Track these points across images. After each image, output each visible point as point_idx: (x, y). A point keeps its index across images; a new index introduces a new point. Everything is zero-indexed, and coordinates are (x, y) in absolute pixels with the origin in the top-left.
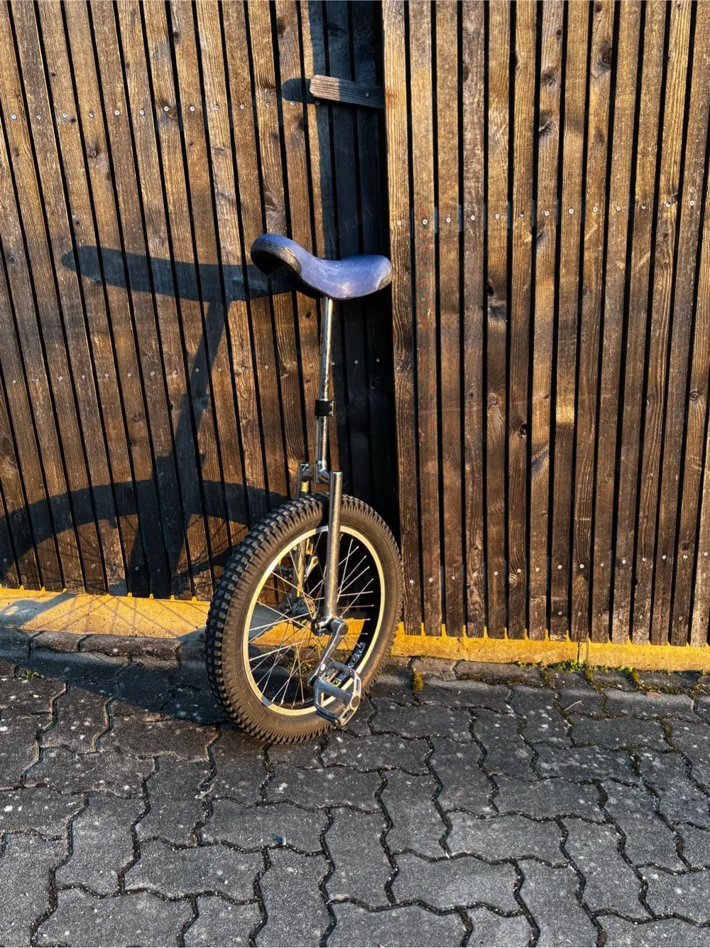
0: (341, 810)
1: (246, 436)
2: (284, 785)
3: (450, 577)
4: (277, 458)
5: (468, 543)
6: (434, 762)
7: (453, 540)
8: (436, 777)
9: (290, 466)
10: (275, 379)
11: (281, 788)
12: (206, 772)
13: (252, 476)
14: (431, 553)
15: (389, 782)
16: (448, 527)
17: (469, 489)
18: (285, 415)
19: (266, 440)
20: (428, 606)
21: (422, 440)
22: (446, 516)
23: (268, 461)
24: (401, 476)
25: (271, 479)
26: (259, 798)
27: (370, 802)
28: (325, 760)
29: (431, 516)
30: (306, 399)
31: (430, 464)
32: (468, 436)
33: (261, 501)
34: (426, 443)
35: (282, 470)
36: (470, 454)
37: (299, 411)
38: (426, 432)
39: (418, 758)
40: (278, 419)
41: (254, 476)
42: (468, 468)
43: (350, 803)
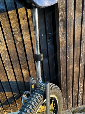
1: (6, 66)
3: (74, 95)
4: (19, 71)
5: (79, 85)
7: (76, 86)
9: (23, 73)
10: (14, 45)
13: (10, 78)
14: (70, 90)
16: (75, 82)
17: (81, 71)
18: (19, 57)
19: (13, 66)
20: (68, 103)
21: (68, 59)
22: (74, 80)
23: (15, 72)
24: (62, 72)
25: (17, 78)
29: (70, 81)
30: (26, 50)
31: (70, 66)
32: (81, 56)
33: (15, 85)
34: (70, 60)
35: (21, 74)
36: (82, 61)
37: (24, 55)
38: (69, 57)
40: (17, 58)
41: (11, 78)
42: (81, 65)
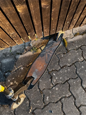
0: (63, 99)
2: (48, 97)
6: (78, 72)
8: (80, 77)
11: (47, 99)
12: (28, 102)
15: (70, 84)
26: (44, 105)
27: (68, 94)
28: (54, 83)
39: (74, 72)
43: (64, 96)
